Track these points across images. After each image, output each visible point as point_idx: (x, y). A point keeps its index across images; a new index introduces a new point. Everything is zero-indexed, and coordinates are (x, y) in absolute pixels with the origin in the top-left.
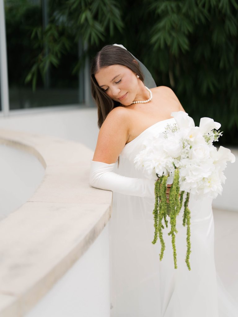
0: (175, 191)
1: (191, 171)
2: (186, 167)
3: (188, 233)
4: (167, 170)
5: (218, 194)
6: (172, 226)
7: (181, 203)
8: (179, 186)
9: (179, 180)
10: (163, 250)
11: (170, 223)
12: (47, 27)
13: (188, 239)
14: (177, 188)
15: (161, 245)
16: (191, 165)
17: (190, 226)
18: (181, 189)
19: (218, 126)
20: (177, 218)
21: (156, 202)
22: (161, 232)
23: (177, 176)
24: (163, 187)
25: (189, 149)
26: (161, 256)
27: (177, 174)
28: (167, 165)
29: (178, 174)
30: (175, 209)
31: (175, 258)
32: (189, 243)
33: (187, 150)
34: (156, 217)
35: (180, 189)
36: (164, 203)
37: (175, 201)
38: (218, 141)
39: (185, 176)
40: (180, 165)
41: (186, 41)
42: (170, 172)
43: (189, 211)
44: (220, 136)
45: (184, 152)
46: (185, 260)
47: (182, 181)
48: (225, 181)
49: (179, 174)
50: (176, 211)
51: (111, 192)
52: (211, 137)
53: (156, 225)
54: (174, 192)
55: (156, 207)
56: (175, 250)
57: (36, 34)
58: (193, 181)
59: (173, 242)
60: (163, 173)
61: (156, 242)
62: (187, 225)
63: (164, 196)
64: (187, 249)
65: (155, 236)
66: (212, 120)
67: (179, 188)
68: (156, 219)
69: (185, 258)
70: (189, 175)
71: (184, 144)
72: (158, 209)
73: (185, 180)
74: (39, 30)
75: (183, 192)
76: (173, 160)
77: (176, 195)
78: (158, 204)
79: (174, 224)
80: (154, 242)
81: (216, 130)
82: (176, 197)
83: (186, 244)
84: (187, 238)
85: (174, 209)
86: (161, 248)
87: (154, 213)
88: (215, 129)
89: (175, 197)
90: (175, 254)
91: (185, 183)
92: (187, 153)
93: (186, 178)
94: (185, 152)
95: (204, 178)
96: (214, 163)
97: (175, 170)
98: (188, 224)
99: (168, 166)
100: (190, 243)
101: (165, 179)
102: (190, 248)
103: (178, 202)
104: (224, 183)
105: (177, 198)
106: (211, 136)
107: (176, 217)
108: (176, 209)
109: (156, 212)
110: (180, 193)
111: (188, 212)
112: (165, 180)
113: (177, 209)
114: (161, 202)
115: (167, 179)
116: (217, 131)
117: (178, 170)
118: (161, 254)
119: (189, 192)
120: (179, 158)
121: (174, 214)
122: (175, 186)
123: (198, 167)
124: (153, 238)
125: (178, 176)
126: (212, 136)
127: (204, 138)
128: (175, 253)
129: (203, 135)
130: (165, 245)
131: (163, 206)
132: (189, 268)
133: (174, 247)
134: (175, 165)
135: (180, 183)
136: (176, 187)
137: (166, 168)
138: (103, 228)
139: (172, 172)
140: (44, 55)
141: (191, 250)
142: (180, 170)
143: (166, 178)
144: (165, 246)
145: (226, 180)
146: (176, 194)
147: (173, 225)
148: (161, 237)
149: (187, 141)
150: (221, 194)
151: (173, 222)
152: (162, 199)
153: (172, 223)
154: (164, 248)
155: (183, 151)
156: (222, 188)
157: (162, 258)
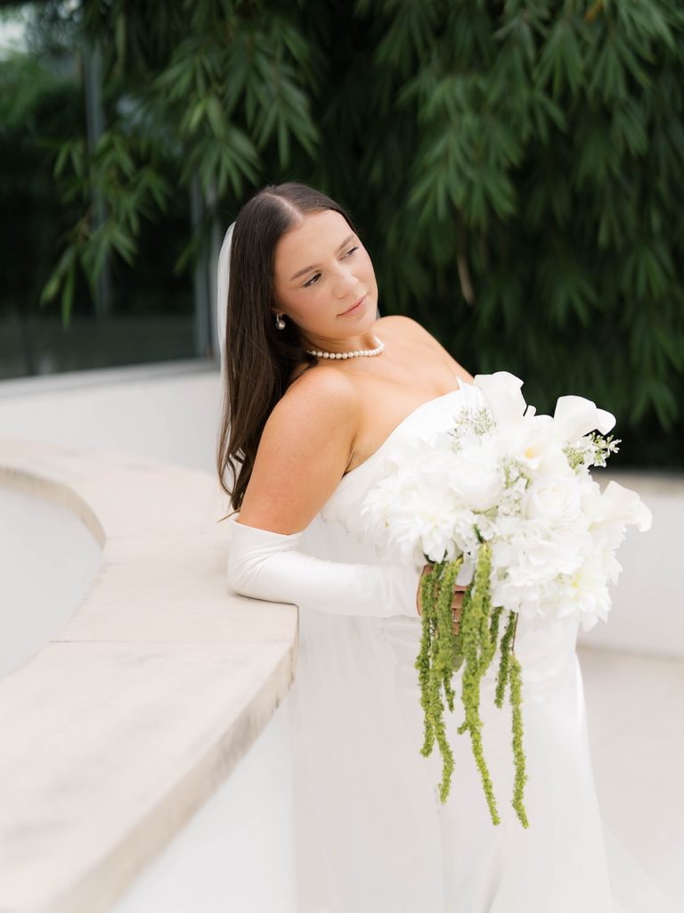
0: (480, 609)
1: (524, 553)
2: (512, 540)
3: (516, 727)
4: (456, 545)
5: (599, 618)
6: (466, 709)
7: (493, 640)
8: (489, 593)
9: (490, 577)
10: (448, 771)
11: (463, 698)
12: (100, 141)
13: (516, 744)
14: (484, 599)
15: (442, 759)
16: (525, 535)
17: (521, 706)
18: (495, 603)
19: (607, 421)
20: (481, 684)
21: (424, 635)
22: (442, 721)
23: (486, 565)
24: (445, 594)
25: (522, 490)
26: (444, 791)
27: (485, 560)
28: (458, 531)
29: (488, 559)
30: (478, 657)
31: (489, 795)
32: (519, 755)
33: (517, 492)
34: (424, 677)
35: (490, 602)
36: (447, 639)
37: (478, 637)
38: (604, 465)
39: (507, 568)
40: (495, 534)
41: (507, 186)
42: (466, 551)
43: (516, 665)
44: (612, 452)
45: (508, 497)
46: (511, 804)
47: (499, 579)
48: (617, 577)
49: (492, 560)
50: (479, 666)
51: (294, 608)
52: (585, 456)
53: (426, 702)
54: (476, 612)
55: (425, 648)
56: (485, 773)
57: (69, 160)
58: (530, 584)
59: (477, 751)
60: (446, 553)
61: (431, 750)
62: (513, 704)
63: (447, 619)
64: (514, 773)
65: (427, 731)
66: (592, 405)
67: (489, 600)
68: (425, 684)
69: (512, 796)
70: (518, 565)
71: (508, 473)
72: (429, 654)
73: (508, 578)
74: (77, 150)
75: (499, 610)
76: (475, 519)
77: (482, 619)
78: (429, 639)
79: (474, 701)
80: (427, 750)
81: (602, 435)
82: (481, 624)
83: (511, 756)
84: (514, 742)
85: (474, 659)
86: (443, 768)
87: (419, 665)
88: (597, 432)
89: (479, 626)
90: (487, 785)
91: (505, 585)
92: (516, 502)
93: (510, 571)
94: (511, 499)
95: (560, 576)
96: (590, 529)
97: (479, 546)
98: (515, 700)
99: (460, 535)
100: (524, 754)
101: (454, 571)
102: (523, 769)
103: (486, 639)
104: (615, 583)
105: (483, 629)
106: (585, 452)
107: (478, 682)
108: (481, 659)
109: (423, 664)
110: (491, 612)
111: (514, 667)
112: (452, 574)
113: (483, 660)
114: (437, 637)
115: (457, 570)
116: (605, 438)
117: (487, 546)
118: (442, 783)
119: (515, 611)
120: (492, 513)
121: (473, 674)
122: (481, 593)
123: (545, 543)
124: (423, 740)
125: (489, 564)
126: (589, 450)
127: (564, 456)
128: (486, 780)
129: (563, 447)
130: (453, 758)
131: (442, 648)
132: (525, 823)
133: (481, 764)
134: (481, 534)
135: (492, 586)
136: (482, 596)
137: (455, 539)
138: (273, 713)
139: (469, 553)
140: (93, 223)
141: (526, 773)
142: (494, 549)
143: (455, 569)
144: (452, 761)
145: (620, 574)
146: (483, 615)
147: (472, 705)
148: (440, 736)
149: (517, 464)
150: (605, 618)
151: (472, 695)
152: (441, 626)
153: (468, 700)
154: (451, 767)
155: (505, 493)
156: (610, 602)
157: (447, 794)
